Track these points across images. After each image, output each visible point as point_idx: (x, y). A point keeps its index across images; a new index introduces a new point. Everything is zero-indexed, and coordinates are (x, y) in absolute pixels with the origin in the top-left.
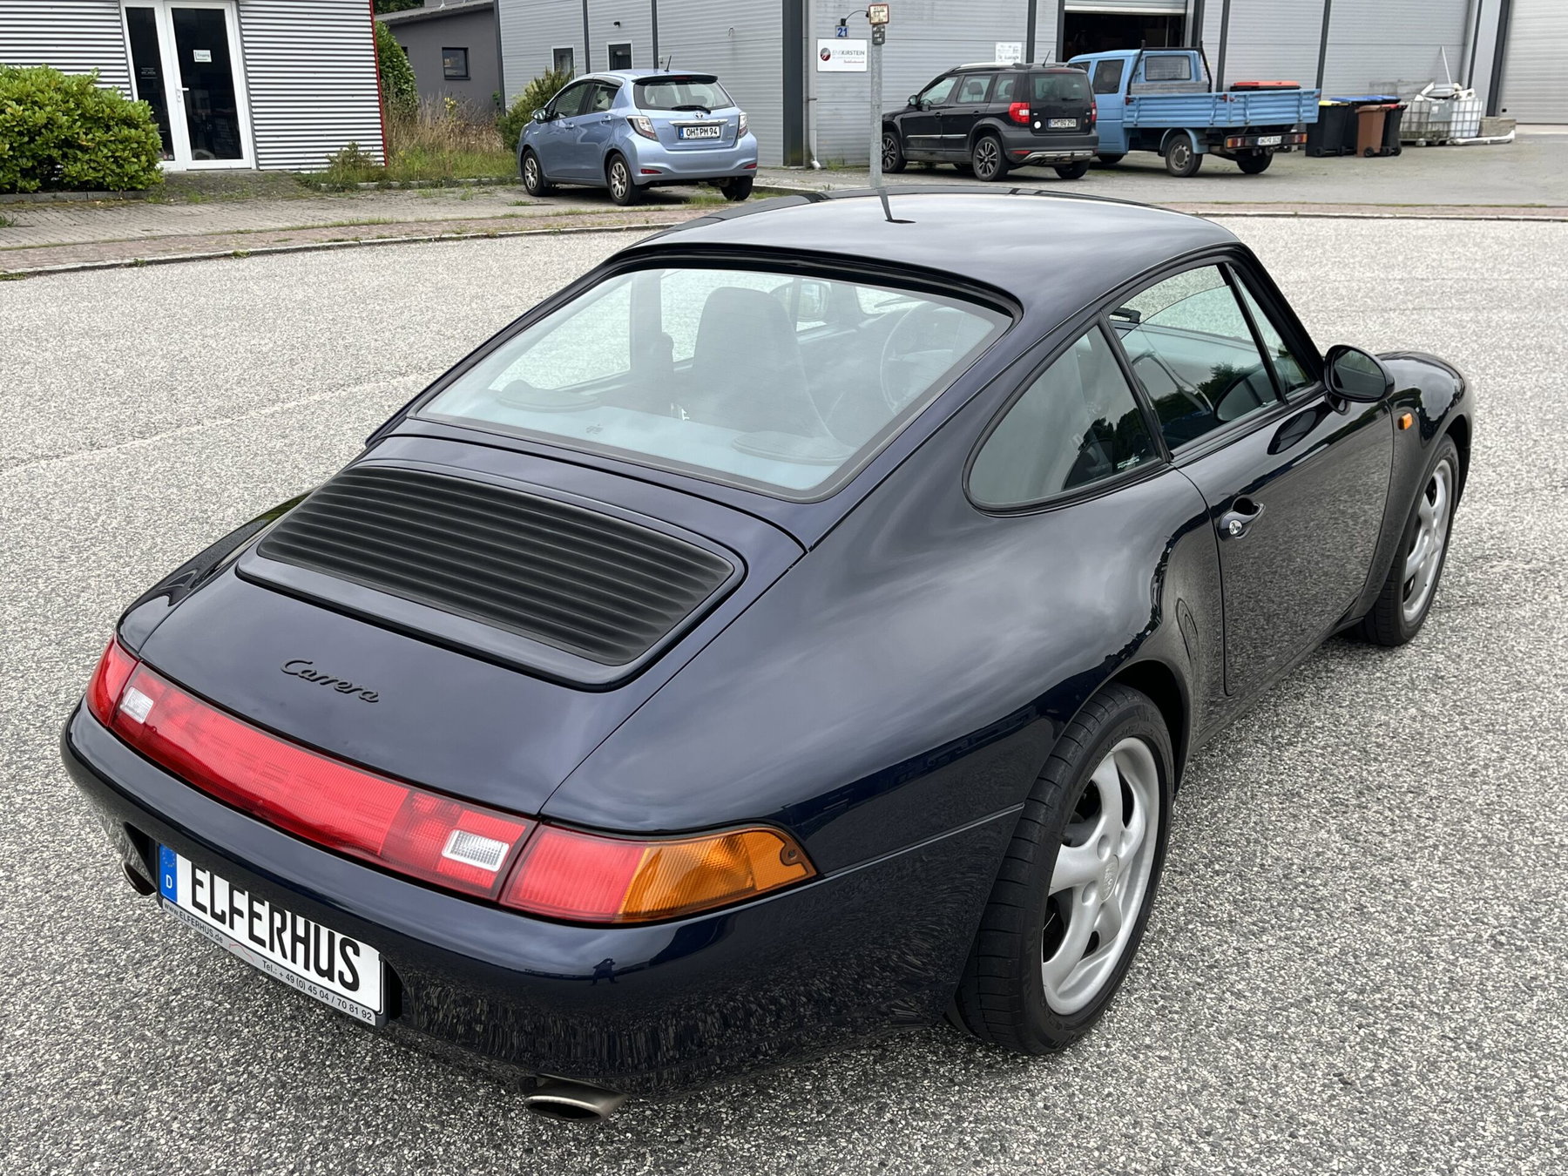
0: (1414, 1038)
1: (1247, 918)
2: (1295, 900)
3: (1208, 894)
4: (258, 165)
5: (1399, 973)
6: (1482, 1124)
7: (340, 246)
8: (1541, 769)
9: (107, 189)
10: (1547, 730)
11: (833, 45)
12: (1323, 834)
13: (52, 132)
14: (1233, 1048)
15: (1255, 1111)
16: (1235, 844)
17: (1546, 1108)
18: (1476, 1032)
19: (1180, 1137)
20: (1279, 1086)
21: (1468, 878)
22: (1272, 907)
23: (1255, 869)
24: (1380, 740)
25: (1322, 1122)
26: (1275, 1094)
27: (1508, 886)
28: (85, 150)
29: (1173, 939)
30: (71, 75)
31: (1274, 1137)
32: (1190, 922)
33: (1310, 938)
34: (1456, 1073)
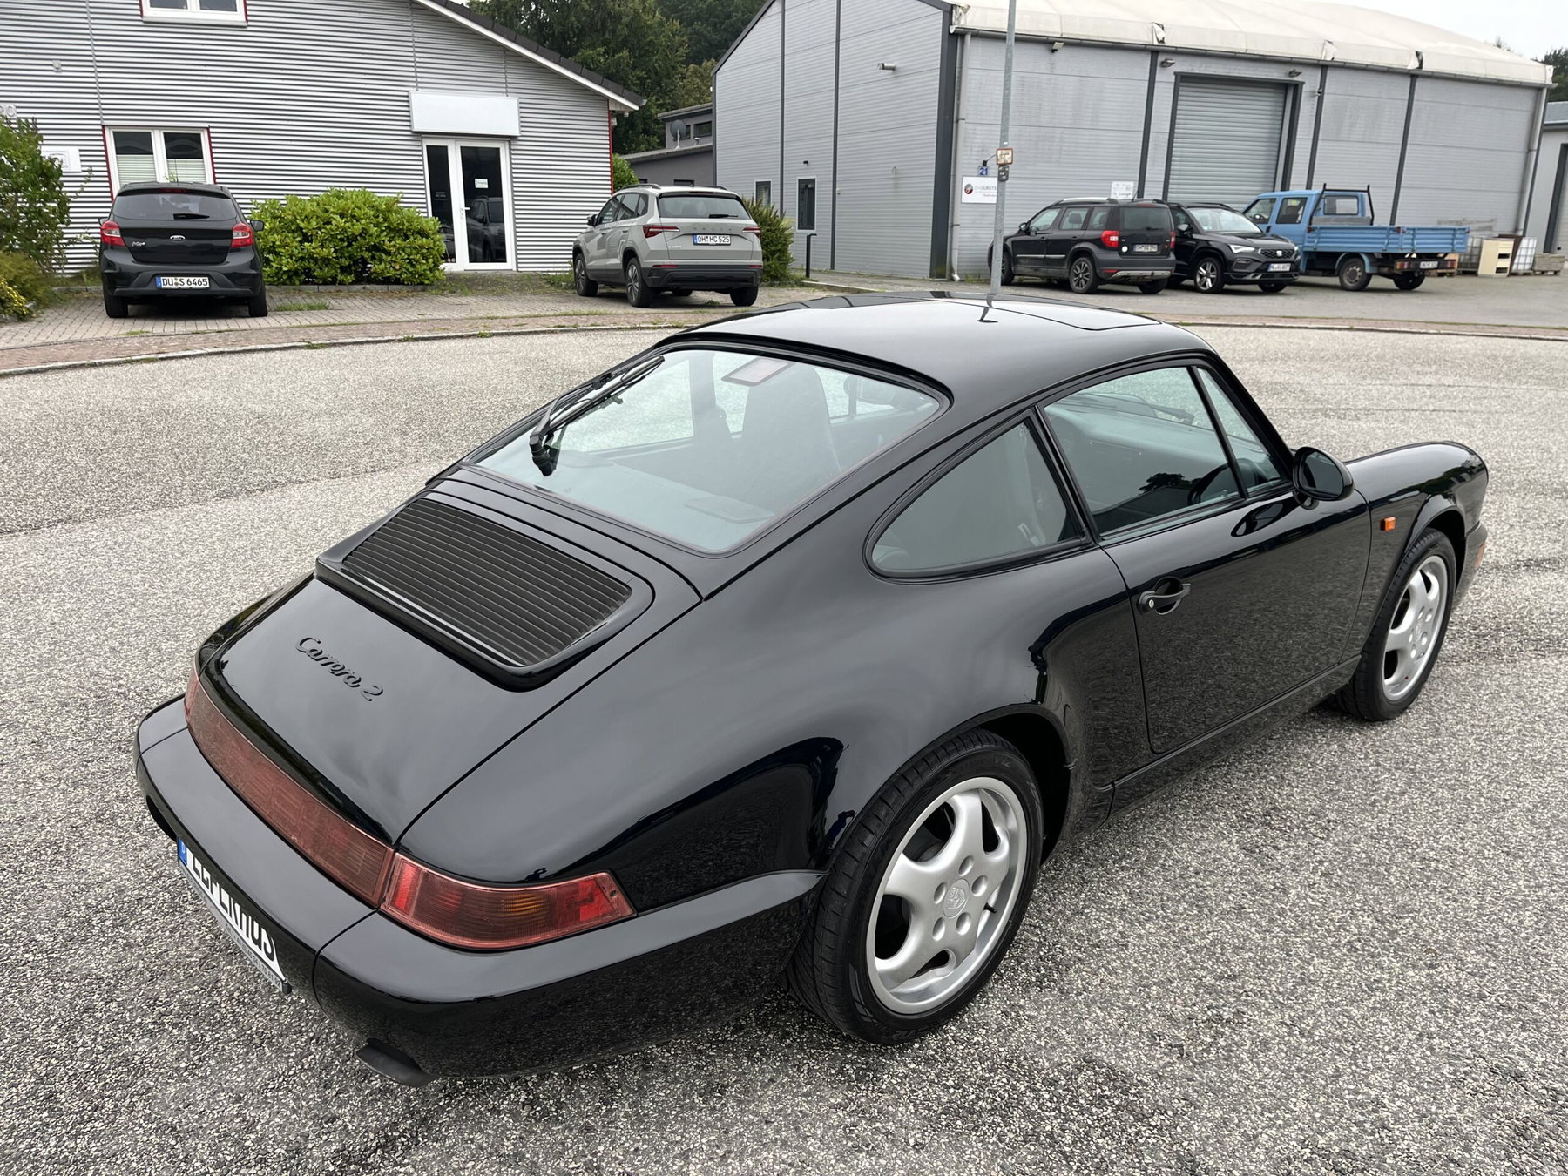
0: (1256, 1021)
1: (1138, 908)
2: (1183, 896)
3: (1110, 885)
4: (518, 267)
5: (1257, 965)
6: (1294, 1100)
7: (562, 331)
8: (1437, 804)
9: (403, 284)
10: (1452, 771)
11: (976, 182)
12: (1225, 844)
13: (365, 239)
14: (1094, 1015)
15: (1097, 1069)
16: (1145, 846)
17: (1356, 1092)
18: (1311, 1022)
19: (1026, 1084)
20: (1125, 1050)
21: (1343, 891)
22: (1162, 900)
23: (1156, 868)
24: (1298, 769)
25: (1153, 1084)
26: (1119, 1057)
27: (1377, 901)
28: (388, 253)
29: (1069, 920)
30: (382, 195)
31: (1107, 1093)
32: (1087, 907)
33: (1187, 930)
34: (1283, 1055)
